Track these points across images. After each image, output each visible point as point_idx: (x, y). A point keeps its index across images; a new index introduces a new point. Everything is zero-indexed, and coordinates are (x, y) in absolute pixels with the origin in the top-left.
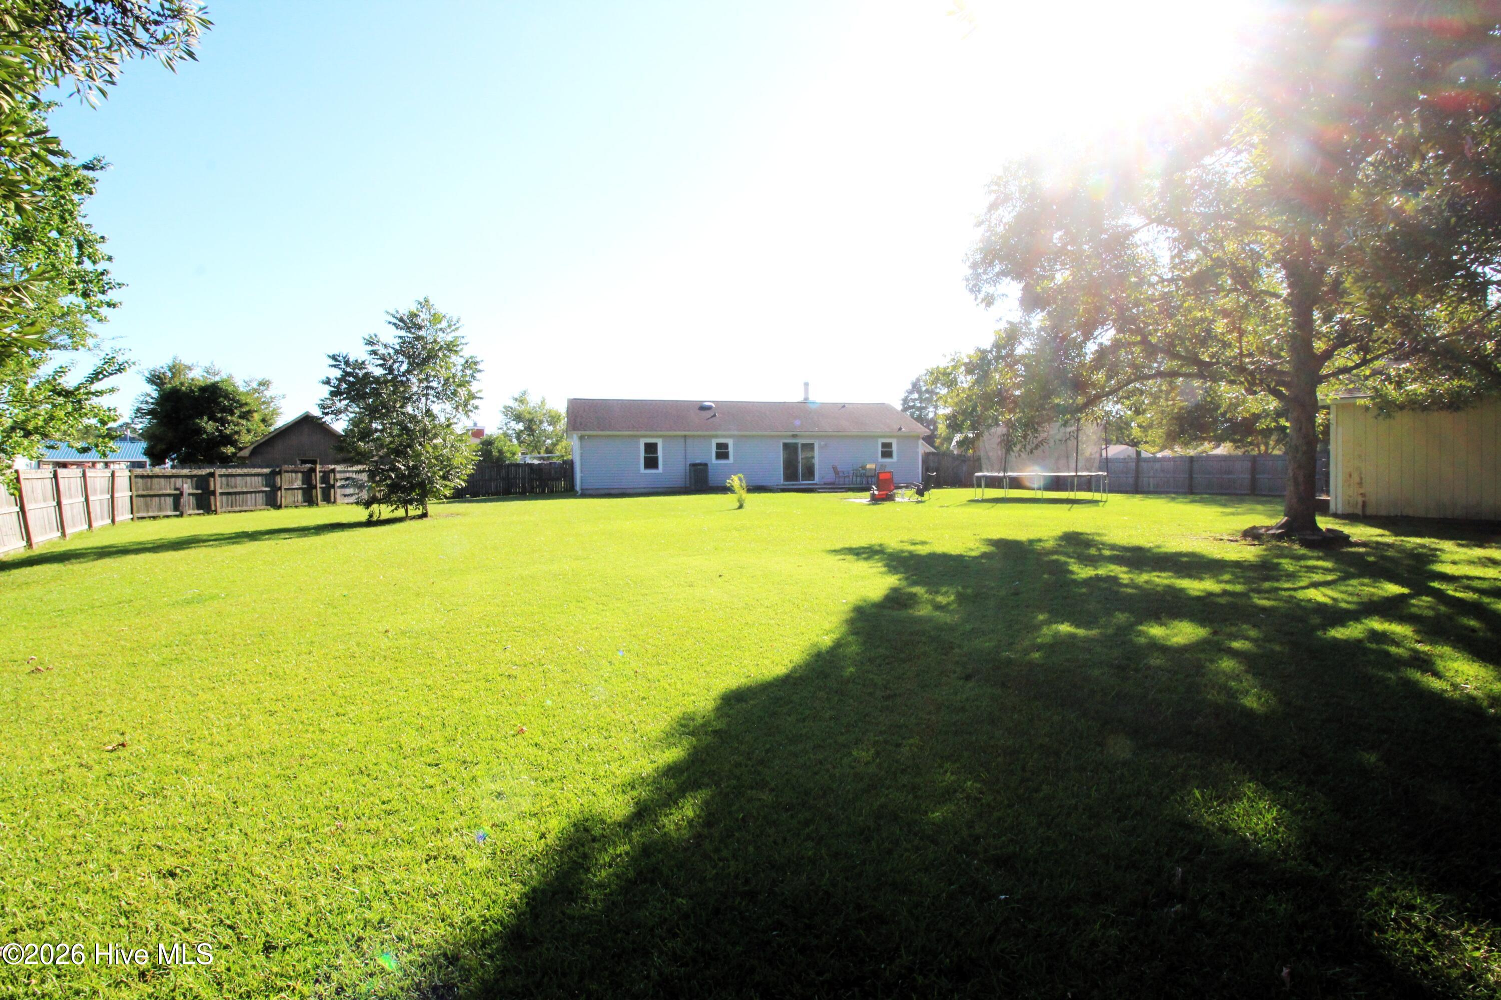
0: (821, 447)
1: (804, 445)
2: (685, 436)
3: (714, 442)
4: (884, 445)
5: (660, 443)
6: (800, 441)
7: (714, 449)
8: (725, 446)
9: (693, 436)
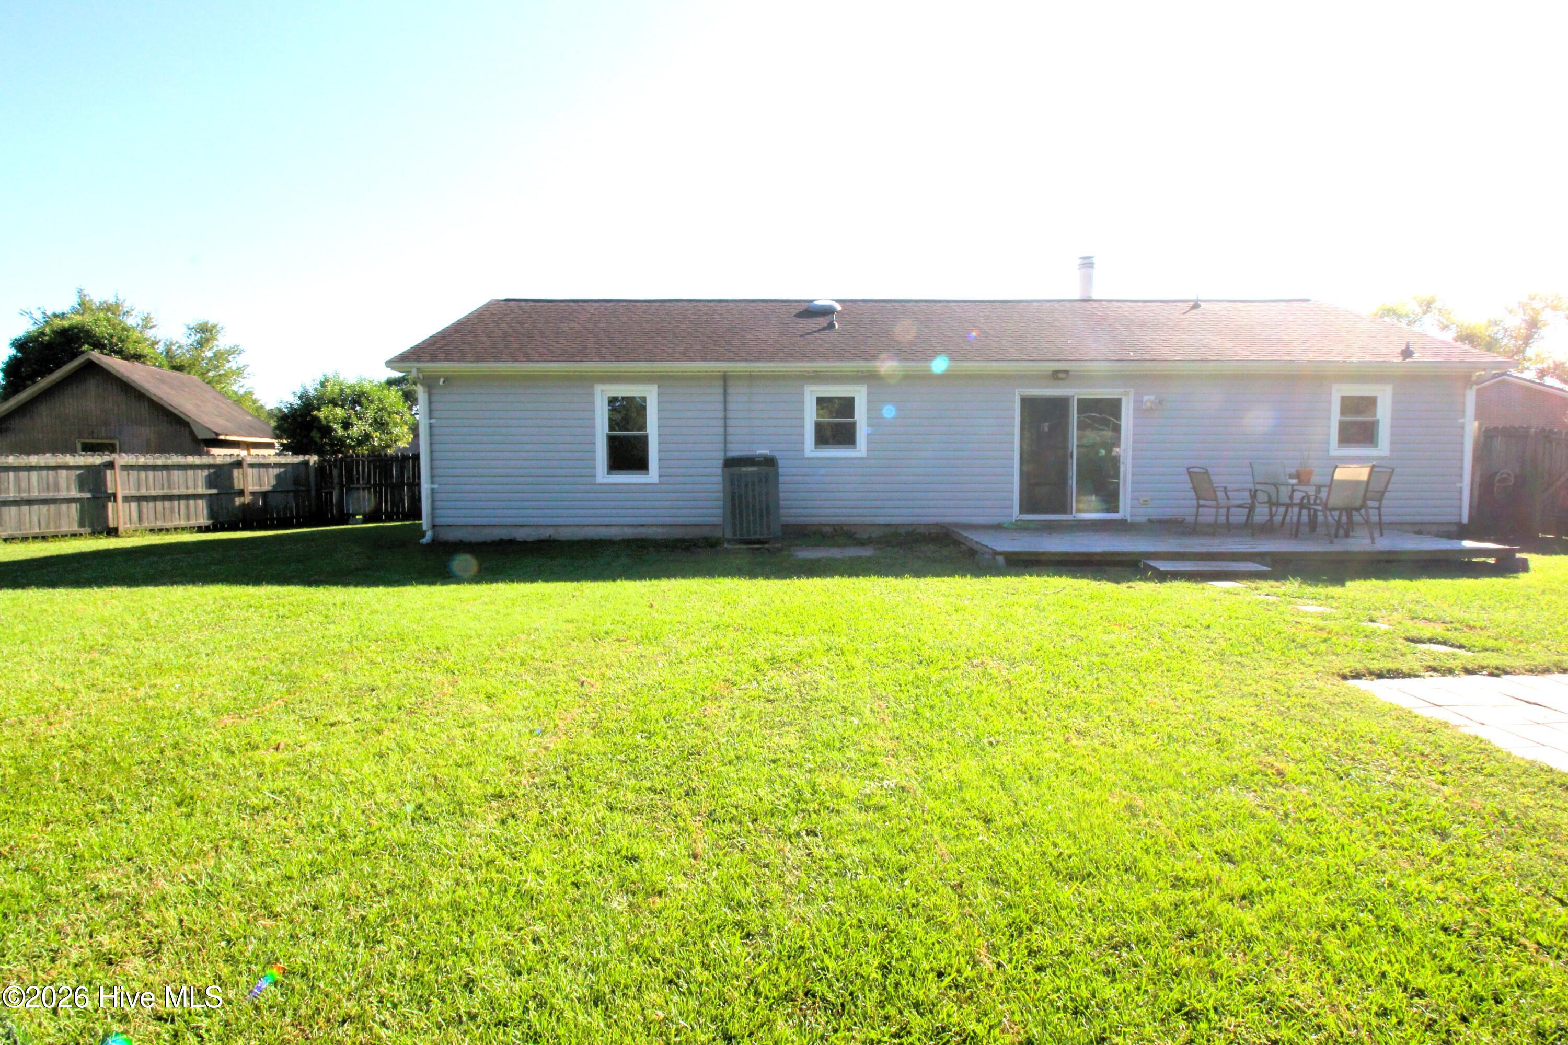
0: (1140, 411)
1: (1086, 405)
2: (725, 378)
3: (811, 393)
4: (1352, 405)
5: (651, 395)
6: (1075, 392)
7: (810, 415)
8: (846, 406)
9: (751, 378)
